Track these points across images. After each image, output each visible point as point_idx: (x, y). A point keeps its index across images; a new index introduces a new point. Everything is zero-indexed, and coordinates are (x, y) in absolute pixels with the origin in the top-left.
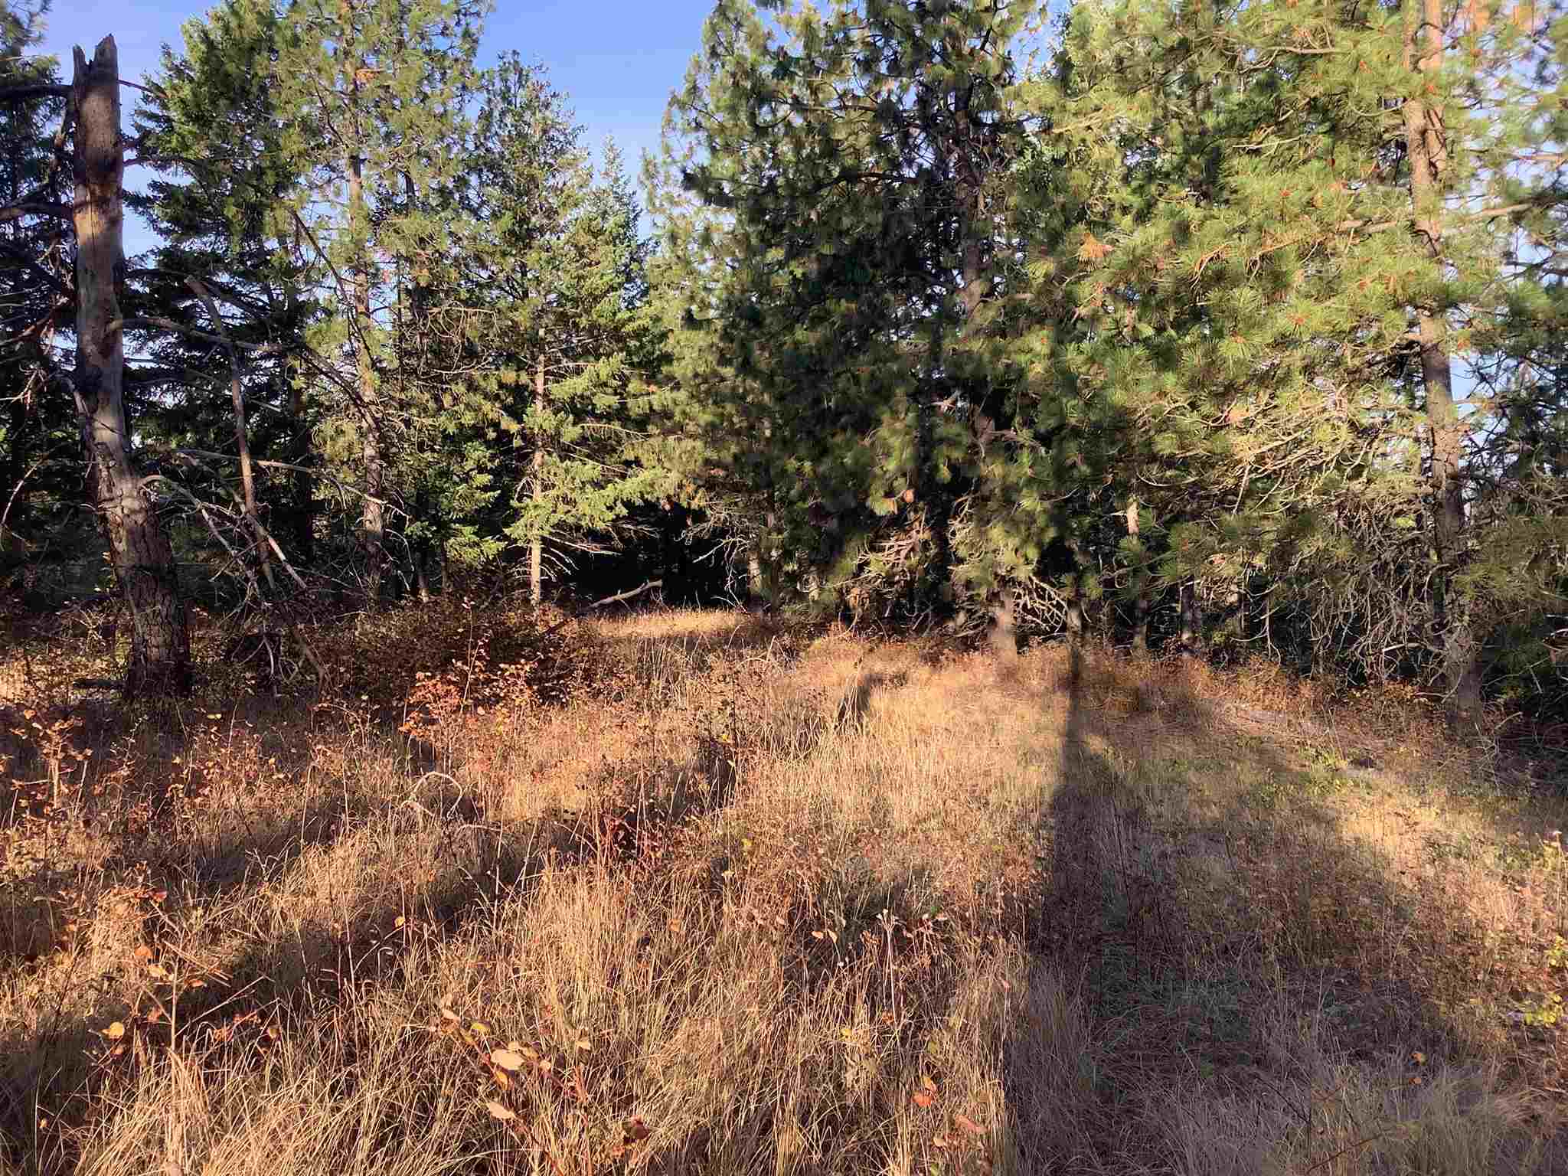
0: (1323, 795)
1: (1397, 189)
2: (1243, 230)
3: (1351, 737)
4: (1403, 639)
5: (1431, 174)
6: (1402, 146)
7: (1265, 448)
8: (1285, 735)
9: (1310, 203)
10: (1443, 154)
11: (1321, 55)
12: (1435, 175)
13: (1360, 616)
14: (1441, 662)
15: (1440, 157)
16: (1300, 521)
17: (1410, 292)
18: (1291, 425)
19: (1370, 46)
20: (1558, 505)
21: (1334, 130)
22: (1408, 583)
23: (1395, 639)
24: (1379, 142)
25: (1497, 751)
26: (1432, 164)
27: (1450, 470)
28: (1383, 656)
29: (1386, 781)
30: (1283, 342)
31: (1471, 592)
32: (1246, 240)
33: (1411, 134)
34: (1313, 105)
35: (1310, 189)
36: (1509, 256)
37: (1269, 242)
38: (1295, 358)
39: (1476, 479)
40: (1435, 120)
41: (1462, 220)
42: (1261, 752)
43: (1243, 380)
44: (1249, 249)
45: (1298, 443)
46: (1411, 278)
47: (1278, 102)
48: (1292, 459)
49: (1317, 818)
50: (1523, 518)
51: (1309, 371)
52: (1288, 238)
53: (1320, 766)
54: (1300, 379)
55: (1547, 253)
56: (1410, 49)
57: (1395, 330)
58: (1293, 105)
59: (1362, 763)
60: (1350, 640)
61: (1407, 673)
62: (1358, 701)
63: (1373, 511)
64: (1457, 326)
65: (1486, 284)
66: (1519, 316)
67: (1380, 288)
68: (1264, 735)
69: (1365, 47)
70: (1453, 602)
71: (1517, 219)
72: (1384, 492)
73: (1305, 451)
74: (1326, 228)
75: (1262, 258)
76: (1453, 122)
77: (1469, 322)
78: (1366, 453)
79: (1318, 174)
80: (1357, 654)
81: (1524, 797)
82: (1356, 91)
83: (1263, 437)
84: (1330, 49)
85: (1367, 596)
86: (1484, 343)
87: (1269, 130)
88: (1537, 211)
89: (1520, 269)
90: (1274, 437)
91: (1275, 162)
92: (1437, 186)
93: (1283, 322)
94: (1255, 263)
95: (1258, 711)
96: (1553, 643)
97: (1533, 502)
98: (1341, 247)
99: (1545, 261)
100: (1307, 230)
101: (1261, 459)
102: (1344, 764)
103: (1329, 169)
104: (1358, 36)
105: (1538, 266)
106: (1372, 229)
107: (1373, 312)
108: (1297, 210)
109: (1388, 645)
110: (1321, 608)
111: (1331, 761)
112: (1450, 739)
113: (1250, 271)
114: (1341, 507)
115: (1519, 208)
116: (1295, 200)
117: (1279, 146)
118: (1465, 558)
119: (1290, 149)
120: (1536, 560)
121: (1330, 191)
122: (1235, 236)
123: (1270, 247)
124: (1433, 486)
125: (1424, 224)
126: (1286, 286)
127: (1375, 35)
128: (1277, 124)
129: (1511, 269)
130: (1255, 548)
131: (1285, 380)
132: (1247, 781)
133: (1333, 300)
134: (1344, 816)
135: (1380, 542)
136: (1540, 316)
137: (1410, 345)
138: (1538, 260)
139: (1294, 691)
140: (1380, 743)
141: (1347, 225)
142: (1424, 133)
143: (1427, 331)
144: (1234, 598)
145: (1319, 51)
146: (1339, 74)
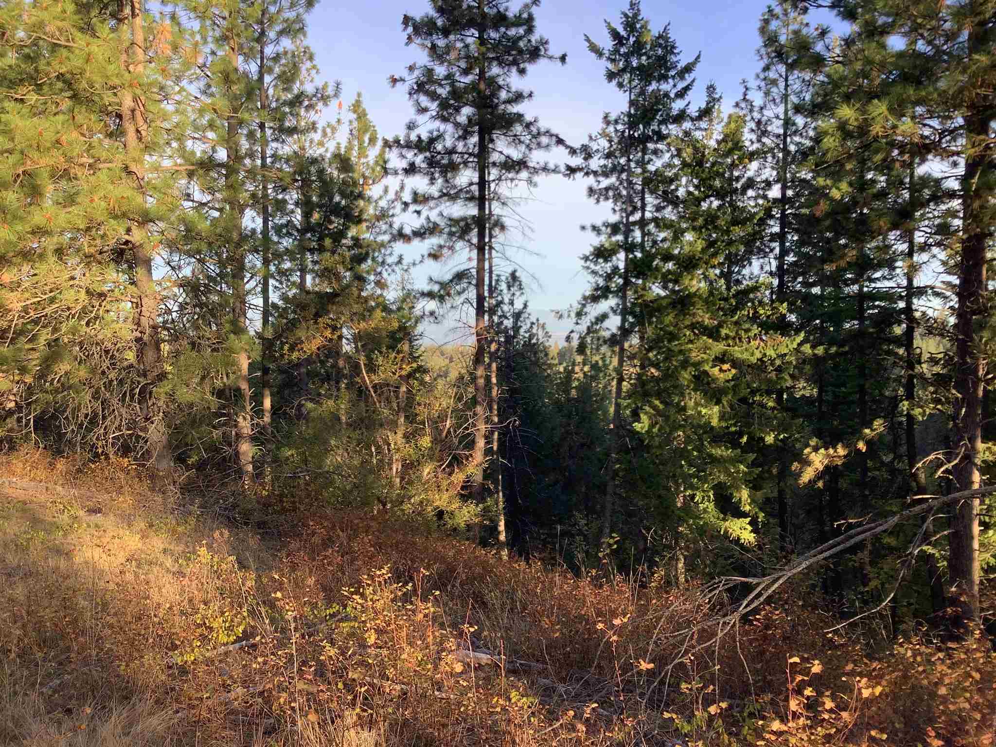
0: (65, 535)
1: (117, 143)
2: (10, 152)
3: (89, 494)
4: (123, 428)
5: (138, 138)
6: (119, 116)
7: (28, 302)
8: (43, 498)
9: (58, 142)
10: (145, 127)
11: (66, 47)
12: (140, 139)
13: (96, 415)
14: (146, 442)
15: (143, 127)
16: (55, 351)
17: (123, 209)
18: (47, 288)
19: (99, 49)
20: (214, 346)
21: (75, 97)
22: (125, 392)
23: (119, 428)
24: (104, 111)
25: (179, 495)
26: (138, 131)
27: (151, 323)
28: (110, 440)
29: (108, 522)
30: (39, 232)
31: (163, 398)
32: (12, 159)
33: (126, 112)
34: (60, 77)
35: (58, 133)
36: (188, 197)
37: (29, 163)
38: (50, 243)
39: (168, 329)
40: (141, 105)
41: (156, 168)
42: (24, 511)
43: (12, 254)
44: (14, 165)
45: (52, 300)
46: (124, 201)
47: (36, 70)
48: (48, 310)
49: (58, 551)
50: (194, 354)
51: (59, 252)
52: (44, 162)
53: (65, 516)
54: (52, 259)
55: (209, 198)
56: (124, 57)
57: (116, 231)
58: (47, 75)
59: (94, 511)
60: (89, 430)
61: (126, 450)
62: (93, 471)
63: (103, 347)
64: (156, 234)
65: (172, 211)
66: (190, 234)
67: (103, 204)
68: (26, 498)
69: (94, 48)
70: (154, 404)
71: (191, 175)
72: (109, 335)
73: (57, 305)
74: (70, 160)
75: (24, 172)
76: (151, 108)
77: (162, 233)
78: (98, 310)
79: (63, 124)
80: (94, 439)
81: (192, 521)
82: (88, 74)
83: (27, 295)
84: (71, 44)
85: (99, 402)
86: (172, 246)
87: (31, 88)
88: (201, 172)
89: (195, 205)
90: (35, 295)
91: (34, 110)
92: (142, 146)
93: (38, 218)
94: (18, 176)
95: (25, 482)
96: (214, 427)
97: (200, 344)
98: (79, 174)
99: (209, 202)
100: (55, 159)
101: (25, 310)
102: (81, 513)
103: (71, 121)
104: (91, 40)
105: (205, 204)
106: (101, 166)
107: (101, 219)
108: (48, 145)
109: (114, 433)
110: (69, 410)
111: (72, 512)
112: (152, 489)
113: (15, 181)
114: (81, 344)
115: (191, 168)
116: (48, 138)
117: (37, 100)
118: (162, 376)
119: (45, 103)
120: (203, 378)
121: (71, 136)
122: (5, 155)
123: (29, 166)
124: (141, 332)
125: (133, 168)
126: (41, 195)
127: (100, 42)
128: (36, 85)
129: (190, 204)
130: (23, 370)
131: (42, 257)
132: (12, 532)
133: (74, 207)
134: (78, 548)
135: (108, 367)
136: (203, 234)
137: (127, 242)
138: (204, 201)
139: (52, 466)
140: (106, 496)
141: (84, 160)
142: (133, 111)
143: (137, 236)
144: (12, 405)
145: (63, 43)
146: (76, 62)
